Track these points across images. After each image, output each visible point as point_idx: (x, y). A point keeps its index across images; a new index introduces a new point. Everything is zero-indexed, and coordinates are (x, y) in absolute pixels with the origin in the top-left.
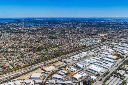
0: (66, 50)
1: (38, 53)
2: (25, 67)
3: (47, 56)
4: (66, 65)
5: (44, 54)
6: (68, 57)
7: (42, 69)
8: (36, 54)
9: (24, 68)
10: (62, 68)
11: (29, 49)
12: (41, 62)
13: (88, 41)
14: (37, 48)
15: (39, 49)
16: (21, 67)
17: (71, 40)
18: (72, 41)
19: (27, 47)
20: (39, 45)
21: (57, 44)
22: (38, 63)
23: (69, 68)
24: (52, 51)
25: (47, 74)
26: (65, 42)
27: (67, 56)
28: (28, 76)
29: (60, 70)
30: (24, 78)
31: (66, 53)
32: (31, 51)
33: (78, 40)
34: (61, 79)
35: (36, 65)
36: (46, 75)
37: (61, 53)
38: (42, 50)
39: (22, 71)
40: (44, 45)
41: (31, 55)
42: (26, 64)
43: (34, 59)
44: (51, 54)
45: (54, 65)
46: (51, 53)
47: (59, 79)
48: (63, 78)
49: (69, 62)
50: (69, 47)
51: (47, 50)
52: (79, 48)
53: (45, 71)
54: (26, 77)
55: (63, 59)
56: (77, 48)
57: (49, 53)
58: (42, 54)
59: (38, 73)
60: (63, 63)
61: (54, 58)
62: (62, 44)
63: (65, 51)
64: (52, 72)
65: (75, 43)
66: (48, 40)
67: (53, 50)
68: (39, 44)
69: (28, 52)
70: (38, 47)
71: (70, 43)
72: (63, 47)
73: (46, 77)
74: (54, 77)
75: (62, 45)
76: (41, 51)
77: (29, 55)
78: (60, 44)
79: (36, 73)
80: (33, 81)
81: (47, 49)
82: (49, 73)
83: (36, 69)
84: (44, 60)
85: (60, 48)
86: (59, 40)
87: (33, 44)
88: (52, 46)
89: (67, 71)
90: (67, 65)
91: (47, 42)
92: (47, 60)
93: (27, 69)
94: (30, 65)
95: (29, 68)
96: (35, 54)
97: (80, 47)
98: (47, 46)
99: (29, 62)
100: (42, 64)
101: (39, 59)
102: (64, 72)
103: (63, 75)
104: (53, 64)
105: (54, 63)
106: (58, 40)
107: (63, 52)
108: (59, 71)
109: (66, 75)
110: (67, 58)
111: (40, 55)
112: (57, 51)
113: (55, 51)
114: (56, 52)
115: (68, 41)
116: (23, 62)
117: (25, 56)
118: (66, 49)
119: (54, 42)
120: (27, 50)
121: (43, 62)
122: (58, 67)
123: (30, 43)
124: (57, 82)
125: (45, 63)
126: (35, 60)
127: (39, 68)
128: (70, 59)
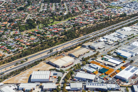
0: (86, 25)
1: (30, 31)
2: (13, 59)
3: (50, 37)
4: (95, 53)
5: (44, 34)
6: (95, 38)
7: (49, 63)
8: (27, 35)
9: (9, 61)
10: (90, 61)
11: (9, 24)
12: (43, 50)
13: (128, 5)
14: (25, 21)
15: (31, 25)
16: (3, 60)
17: (90, 3)
18: (94, 6)
19: (4, 21)
20: (26, 15)
21: (65, 14)
22: (35, 51)
23: (102, 59)
24: (57, 28)
25: (62, 71)
26: (80, 9)
27: (91, 35)
28: (23, 78)
29: (87, 63)
30: (17, 81)
31: (89, 31)
32: (13, 28)
33: (107, 4)
34: (92, 80)
35: (33, 56)
36: (60, 74)
37: (77, 31)
38: (37, 27)
39: (8, 68)
40: (38, 15)
41: (17, 37)
42: (12, 54)
43: (24, 43)
44: (57, 33)
45: (71, 55)
46: (56, 31)
47: (90, 81)
48: (97, 79)
49: (99, 49)
50: (91, 19)
51: (46, 26)
52: (112, 20)
53: (56, 66)
54: (21, 80)
55: (84, 42)
56: (109, 19)
57: (53, 31)
58: (38, 33)
59: (42, 70)
60: (88, 50)
61: (67, 41)
62: (73, 12)
63: (85, 27)
64: (71, 68)
65: (101, 10)
66: (43, 5)
67: (60, 26)
68: (27, 13)
69: (9, 30)
70: (28, 20)
71: (91, 11)
72: (78, 20)
73: (62, 78)
74: (77, 78)
75: (75, 16)
76: (34, 28)
77: (11, 37)
78: (69, 13)
79: (39, 70)
80: (38, 87)
81: (45, 23)
82: (64, 69)
83: (36, 63)
84: (46, 45)
85: (73, 21)
86: (65, 4)
87: (13, 14)
88: (56, 18)
89: (101, 66)
90: (97, 54)
91: (41, 10)
92: (54, 45)
93: (17, 64)
94: (21, 57)
95: (22, 62)
96: (24, 33)
97: (114, 18)
98: (44, 18)
99: (17, 50)
100: (46, 54)
101: (37, 44)
102: (96, 67)
103: (95, 74)
104: (67, 53)
105: (69, 50)
106: (64, 6)
107: (82, 28)
108: (83, 65)
109: (102, 73)
110: (92, 40)
111: (35, 35)
112: (69, 27)
113: (65, 28)
114: (67, 30)
115: (86, 7)
116: (5, 51)
117: (6, 39)
118: (86, 22)
119: (57, 9)
120: (5, 26)
121: (46, 48)
122: (80, 58)
123: (7, 12)
124: (87, 86)
125: (51, 51)
126: (27, 46)
127: (41, 61)
128: (99, 41)
